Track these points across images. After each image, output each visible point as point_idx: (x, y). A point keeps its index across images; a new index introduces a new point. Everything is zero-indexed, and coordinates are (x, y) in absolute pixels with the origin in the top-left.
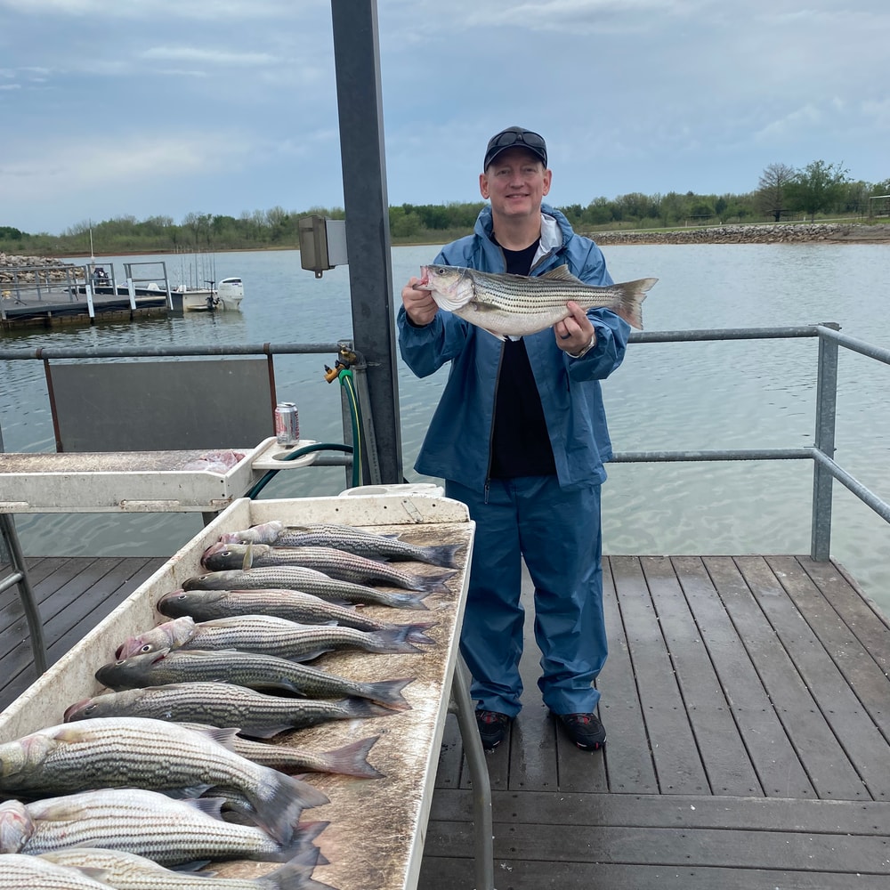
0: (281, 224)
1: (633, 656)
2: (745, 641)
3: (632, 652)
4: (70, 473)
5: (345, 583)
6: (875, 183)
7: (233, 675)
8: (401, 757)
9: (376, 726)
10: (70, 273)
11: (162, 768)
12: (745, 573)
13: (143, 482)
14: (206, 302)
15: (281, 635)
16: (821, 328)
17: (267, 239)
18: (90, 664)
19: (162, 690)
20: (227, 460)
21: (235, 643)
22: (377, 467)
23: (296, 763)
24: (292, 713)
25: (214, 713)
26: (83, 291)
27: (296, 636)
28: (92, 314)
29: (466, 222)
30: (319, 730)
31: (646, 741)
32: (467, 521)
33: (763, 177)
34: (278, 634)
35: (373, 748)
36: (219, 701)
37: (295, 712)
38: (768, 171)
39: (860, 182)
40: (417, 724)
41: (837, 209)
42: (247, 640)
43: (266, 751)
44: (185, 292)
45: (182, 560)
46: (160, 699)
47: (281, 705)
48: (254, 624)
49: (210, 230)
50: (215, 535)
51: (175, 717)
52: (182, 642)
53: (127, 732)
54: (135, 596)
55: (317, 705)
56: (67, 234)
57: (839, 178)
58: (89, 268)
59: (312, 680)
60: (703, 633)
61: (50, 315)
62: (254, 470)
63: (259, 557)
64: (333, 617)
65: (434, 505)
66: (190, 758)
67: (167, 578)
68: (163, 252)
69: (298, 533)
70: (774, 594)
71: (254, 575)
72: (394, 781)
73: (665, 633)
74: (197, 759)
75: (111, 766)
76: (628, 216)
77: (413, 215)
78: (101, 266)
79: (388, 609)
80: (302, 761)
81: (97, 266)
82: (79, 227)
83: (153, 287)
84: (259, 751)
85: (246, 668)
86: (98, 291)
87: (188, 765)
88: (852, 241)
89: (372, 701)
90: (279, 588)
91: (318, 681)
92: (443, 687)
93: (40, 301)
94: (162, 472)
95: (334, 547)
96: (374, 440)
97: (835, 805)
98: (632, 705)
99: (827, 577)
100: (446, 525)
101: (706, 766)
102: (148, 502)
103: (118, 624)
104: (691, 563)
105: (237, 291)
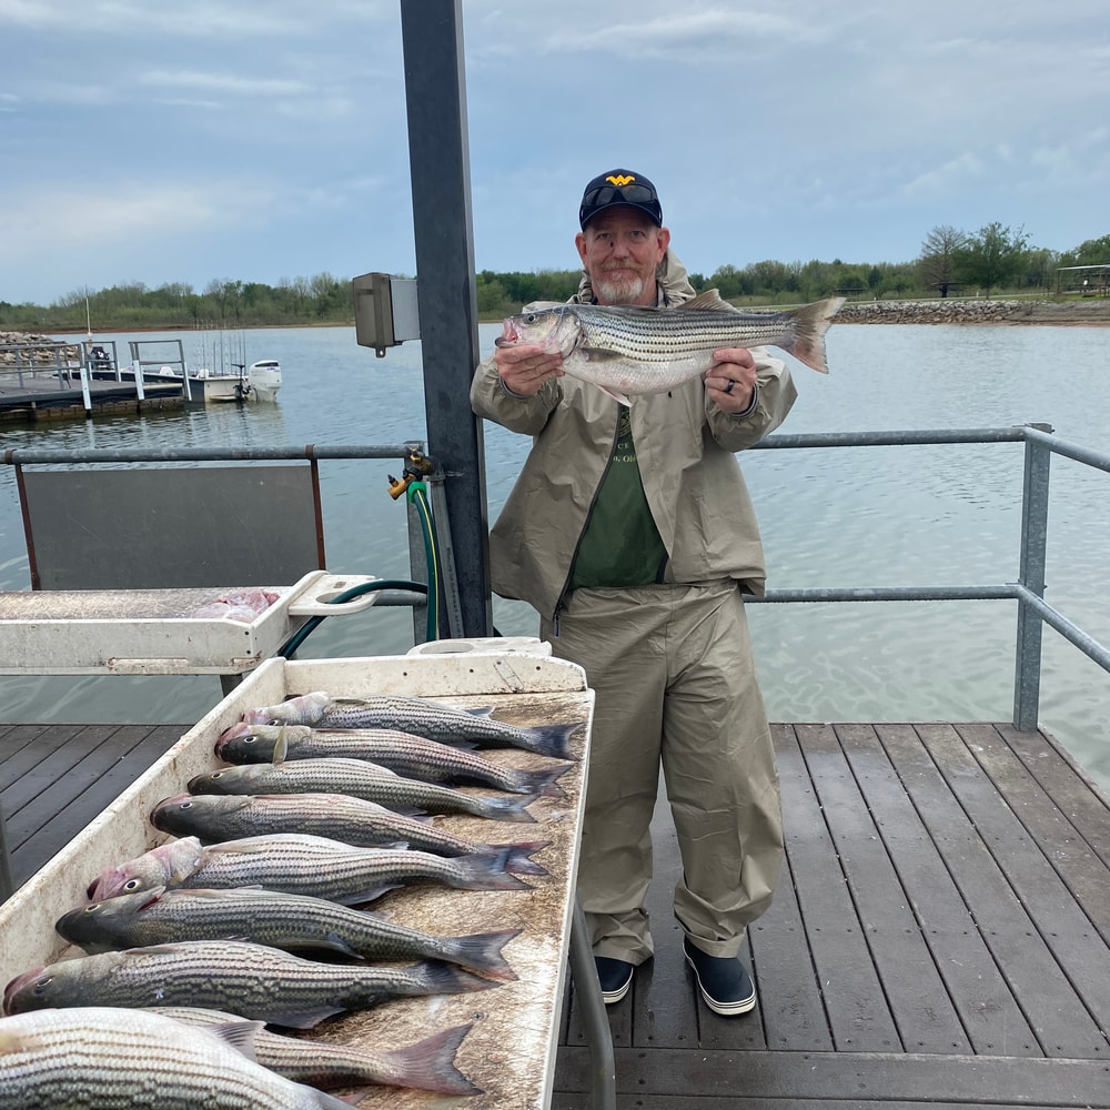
0: (329, 294)
1: (791, 859)
2: (935, 838)
3: (790, 853)
4: (39, 622)
5: (417, 782)
6: (1063, 251)
7: (256, 929)
8: (506, 1058)
9: (466, 1008)
10: (62, 353)
11: (145, 1091)
12: (930, 746)
13: (139, 633)
14: (234, 391)
15: (327, 864)
16: (1029, 430)
17: (312, 313)
18: (47, 911)
19: (151, 954)
20: (255, 602)
21: (261, 877)
22: (459, 613)
23: (349, 1072)
24: (343, 988)
25: (228, 991)
26: (77, 376)
27: (348, 866)
28: (88, 405)
29: (560, 295)
30: (384, 1013)
31: (814, 976)
32: (583, 689)
33: (927, 242)
34: (322, 862)
35: (463, 1044)
36: (235, 972)
37: (347, 988)
38: (933, 234)
39: (1044, 250)
40: (526, 1003)
41: (1017, 282)
42: (277, 872)
43: (303, 1054)
44: (208, 378)
45: (188, 750)
46: (148, 970)
47: (326, 976)
48: (289, 847)
49: (240, 301)
50: (235, 714)
51: (168, 997)
52: (183, 875)
53: (91, 1035)
54: (117, 805)
55: (380, 976)
56: (58, 305)
57: (1019, 245)
58: (85, 347)
59: (372, 935)
60: (881, 827)
61: (34, 406)
62: (291, 617)
63: (297, 744)
64: (402, 835)
65: (538, 668)
66: (187, 1074)
67: (166, 777)
68: (179, 328)
69: (352, 708)
70: (970, 775)
71: (289, 771)
72: (496, 1099)
73: (832, 828)
74: (199, 1075)
75: (63, 1091)
76: (760, 289)
77: (495, 285)
78: (100, 345)
79: (478, 820)
80: (358, 1069)
81: (94, 345)
82: (74, 296)
83: (166, 371)
84: (294, 1054)
85: (275, 919)
86: (97, 376)
87: (184, 1086)
88: (1035, 322)
89: (460, 967)
90: (324, 791)
91: (382, 937)
92: (561, 943)
93: (22, 388)
94: (165, 620)
95: (402, 730)
96: (455, 577)
97: (1067, 1065)
98: (791, 926)
99: (1035, 751)
100: (555, 695)
101: (895, 1011)
102: (145, 661)
103: (91, 848)
104: (860, 733)
105: (273, 377)
